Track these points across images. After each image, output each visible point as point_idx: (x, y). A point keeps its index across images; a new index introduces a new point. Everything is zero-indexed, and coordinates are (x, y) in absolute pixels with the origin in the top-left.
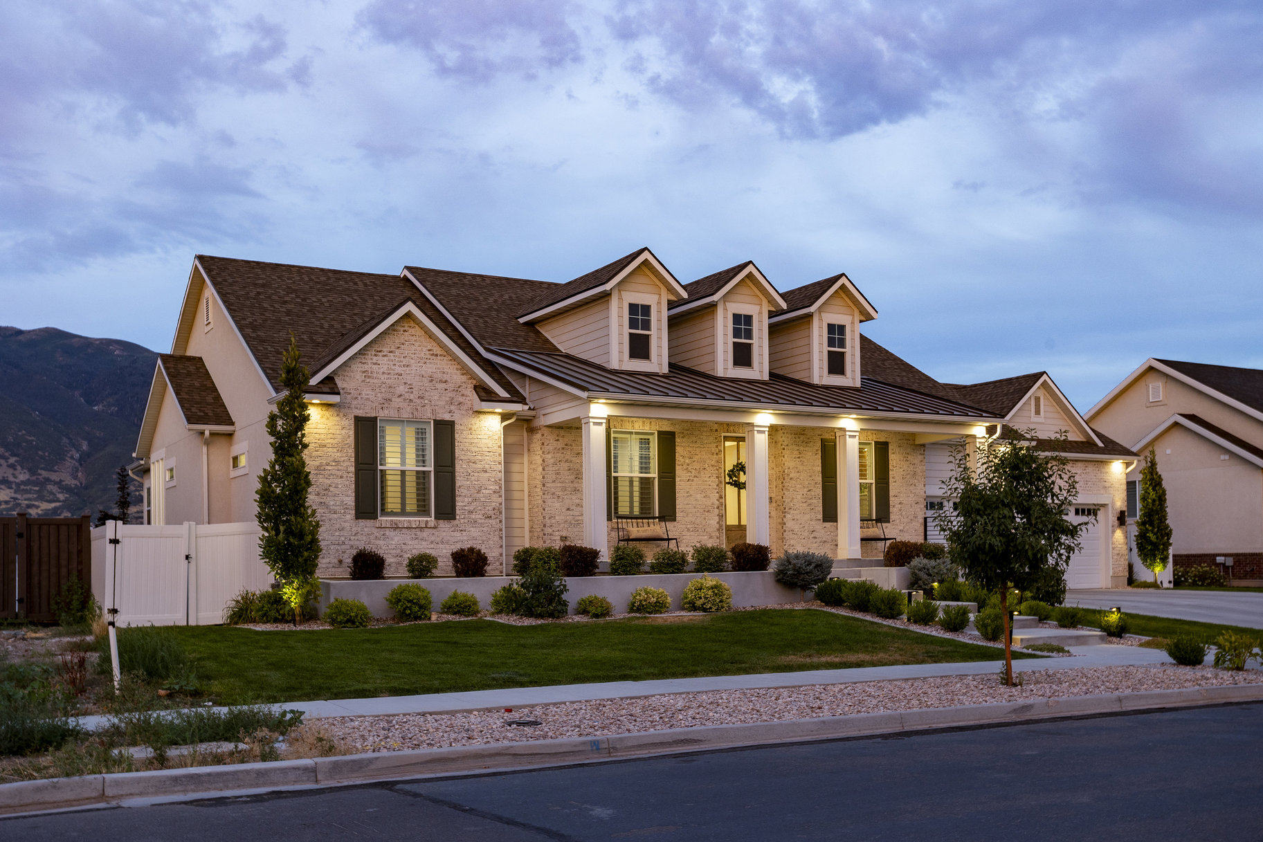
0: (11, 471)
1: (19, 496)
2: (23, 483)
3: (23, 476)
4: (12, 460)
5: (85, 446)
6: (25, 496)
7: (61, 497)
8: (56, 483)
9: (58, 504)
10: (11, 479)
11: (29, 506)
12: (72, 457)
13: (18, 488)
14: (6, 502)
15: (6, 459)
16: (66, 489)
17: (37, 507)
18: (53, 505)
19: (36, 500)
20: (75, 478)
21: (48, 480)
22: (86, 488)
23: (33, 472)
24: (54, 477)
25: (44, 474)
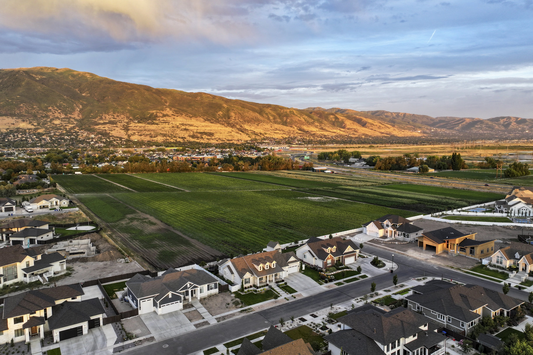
0: (59, 114)
1: (62, 123)
2: (63, 118)
3: (63, 116)
4: (59, 111)
5: (81, 107)
6: (65, 122)
7: (75, 123)
8: (73, 118)
9: (74, 125)
10: (59, 117)
11: (66, 126)
12: (77, 110)
13: (62, 120)
14: (59, 124)
15: (57, 111)
16: (76, 120)
17: (68, 126)
18: (73, 125)
19: (68, 123)
20: (79, 116)
21: (70, 117)
22: (82, 120)
23: (66, 115)
24: (72, 116)
25: (69, 115)
